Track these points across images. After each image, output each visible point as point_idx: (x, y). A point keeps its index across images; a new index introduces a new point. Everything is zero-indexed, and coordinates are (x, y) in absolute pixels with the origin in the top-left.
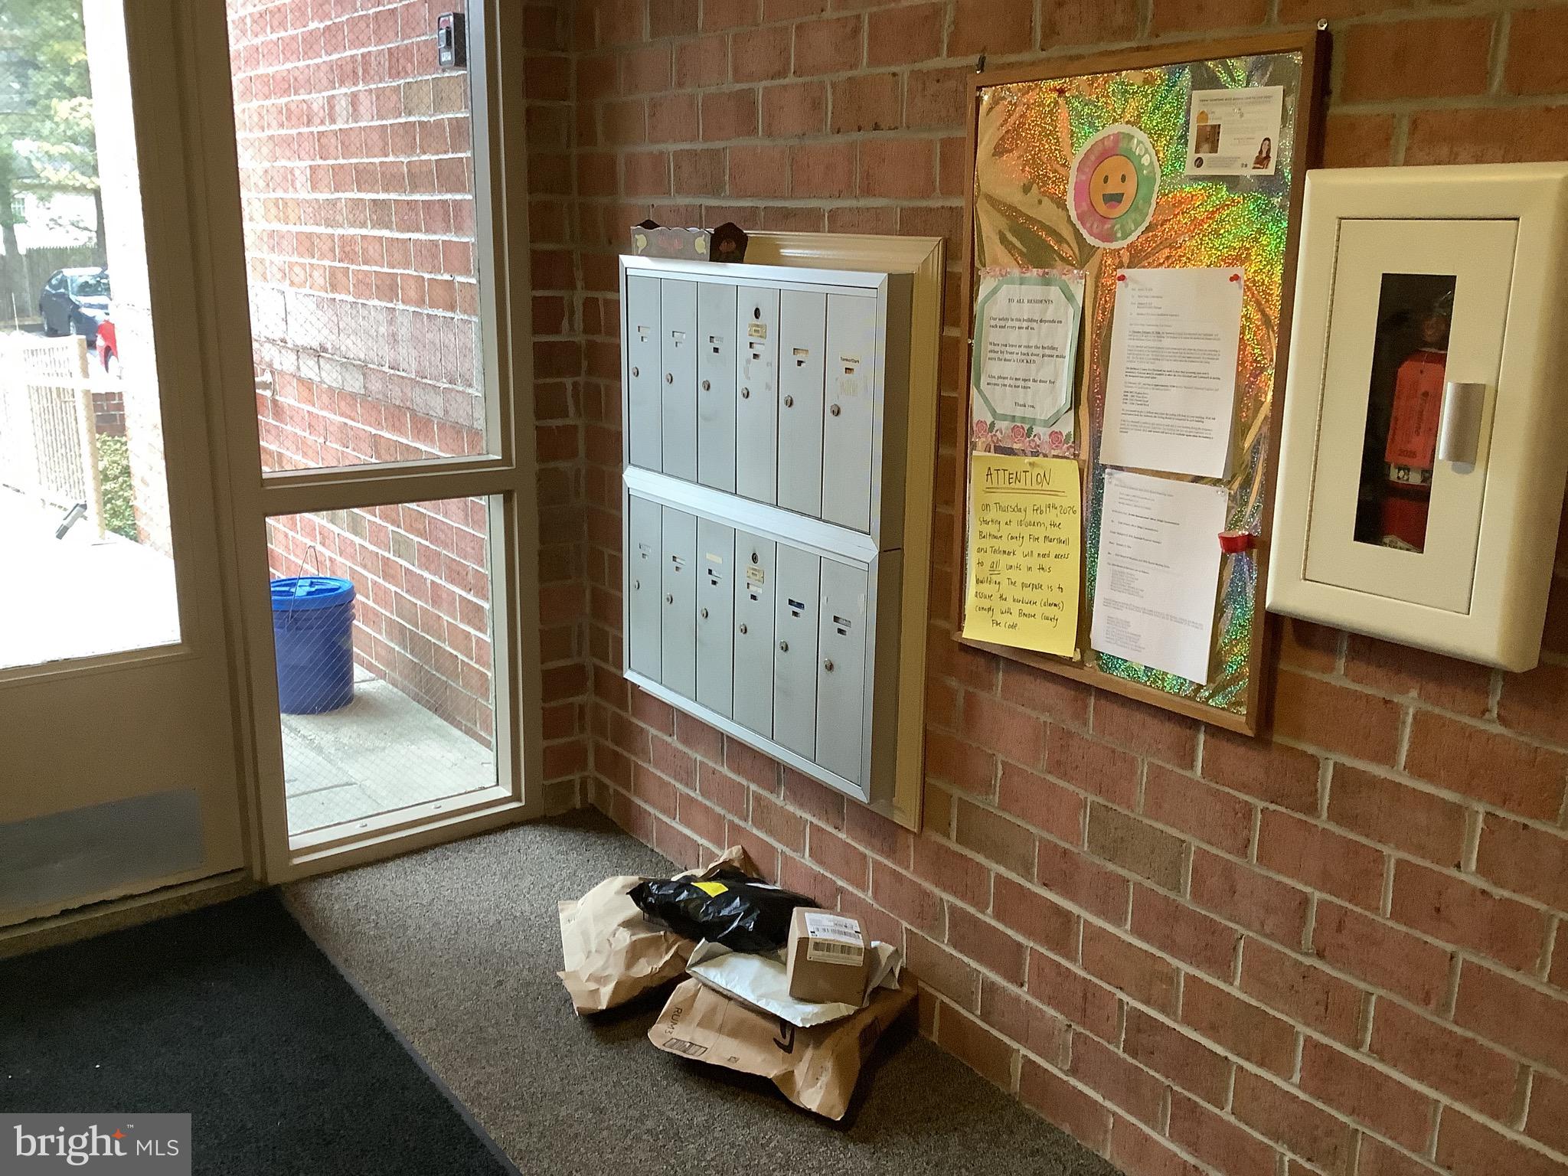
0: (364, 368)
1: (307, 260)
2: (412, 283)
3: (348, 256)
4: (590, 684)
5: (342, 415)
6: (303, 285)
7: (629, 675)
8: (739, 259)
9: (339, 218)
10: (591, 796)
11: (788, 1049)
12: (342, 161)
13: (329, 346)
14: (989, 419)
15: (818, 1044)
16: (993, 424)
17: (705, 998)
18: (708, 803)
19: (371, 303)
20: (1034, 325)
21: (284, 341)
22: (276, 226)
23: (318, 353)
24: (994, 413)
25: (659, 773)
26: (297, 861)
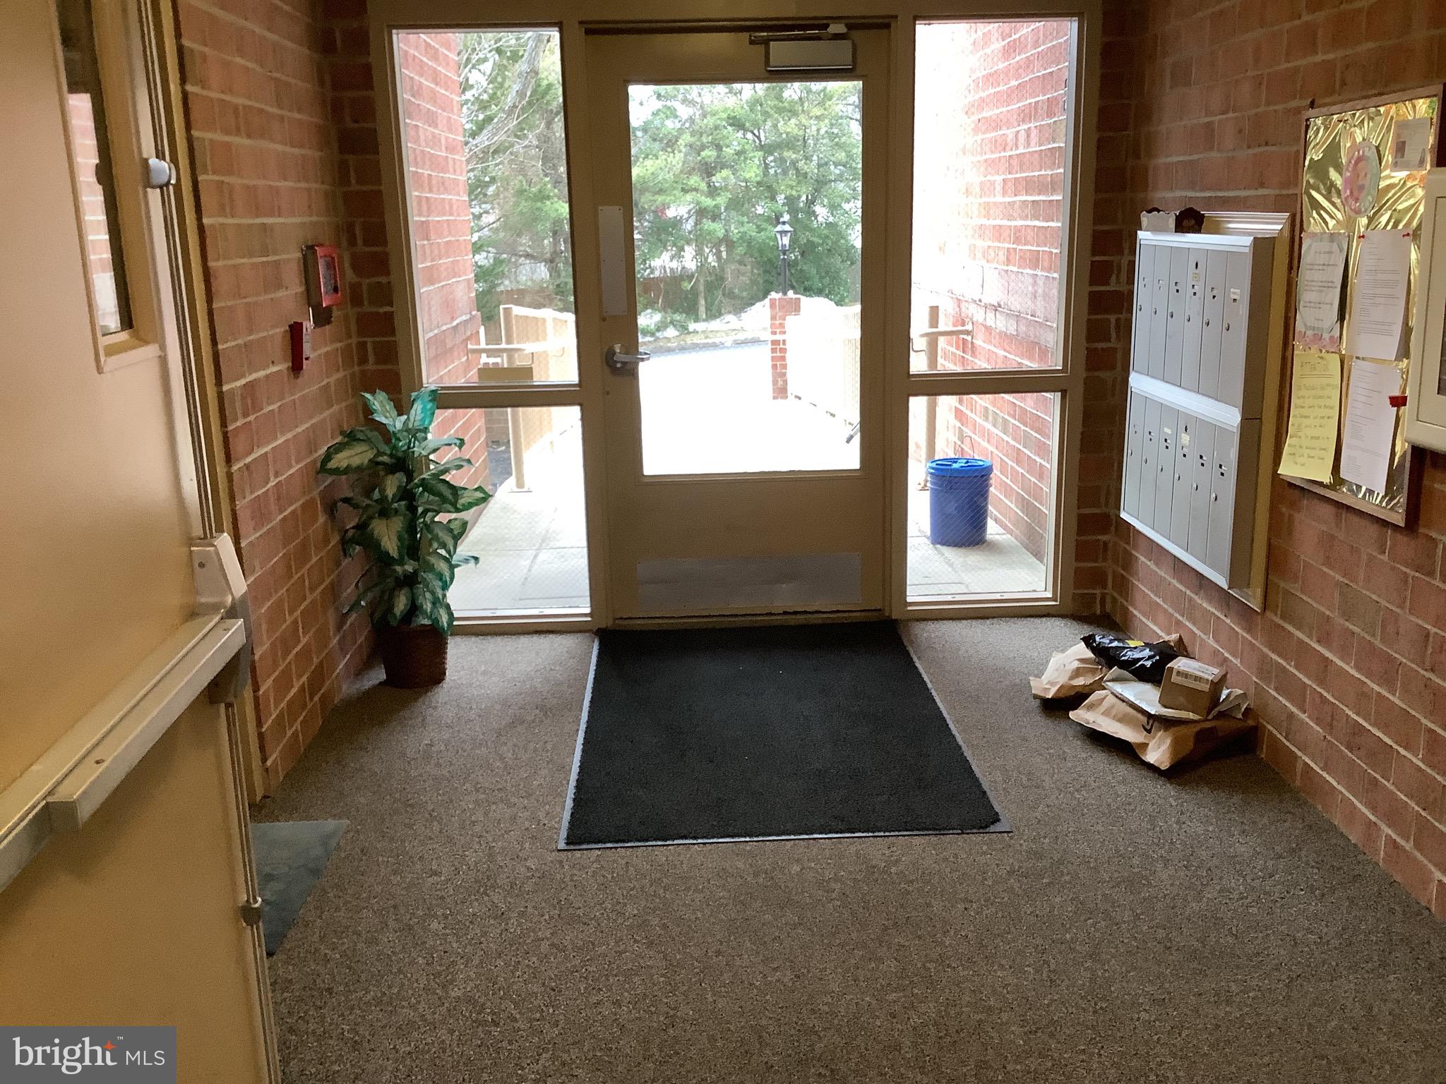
0: (1018, 317)
1: (997, 244)
2: (1046, 257)
3: (1017, 240)
4: (1113, 528)
5: (1005, 350)
6: (992, 261)
7: (1123, 515)
8: (1198, 231)
9: (1015, 214)
10: (1108, 608)
11: (1149, 731)
12: (1018, 175)
13: (1002, 304)
14: (1303, 330)
15: (1166, 729)
16: (1305, 333)
17: (1111, 699)
18: (1166, 606)
19: (1025, 271)
20: (1325, 267)
21: (980, 301)
22: (984, 221)
23: (996, 308)
24: (1305, 325)
25: (1143, 589)
26: (909, 608)
